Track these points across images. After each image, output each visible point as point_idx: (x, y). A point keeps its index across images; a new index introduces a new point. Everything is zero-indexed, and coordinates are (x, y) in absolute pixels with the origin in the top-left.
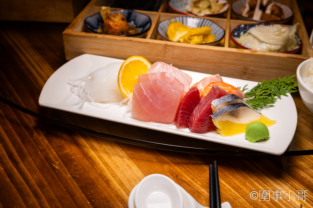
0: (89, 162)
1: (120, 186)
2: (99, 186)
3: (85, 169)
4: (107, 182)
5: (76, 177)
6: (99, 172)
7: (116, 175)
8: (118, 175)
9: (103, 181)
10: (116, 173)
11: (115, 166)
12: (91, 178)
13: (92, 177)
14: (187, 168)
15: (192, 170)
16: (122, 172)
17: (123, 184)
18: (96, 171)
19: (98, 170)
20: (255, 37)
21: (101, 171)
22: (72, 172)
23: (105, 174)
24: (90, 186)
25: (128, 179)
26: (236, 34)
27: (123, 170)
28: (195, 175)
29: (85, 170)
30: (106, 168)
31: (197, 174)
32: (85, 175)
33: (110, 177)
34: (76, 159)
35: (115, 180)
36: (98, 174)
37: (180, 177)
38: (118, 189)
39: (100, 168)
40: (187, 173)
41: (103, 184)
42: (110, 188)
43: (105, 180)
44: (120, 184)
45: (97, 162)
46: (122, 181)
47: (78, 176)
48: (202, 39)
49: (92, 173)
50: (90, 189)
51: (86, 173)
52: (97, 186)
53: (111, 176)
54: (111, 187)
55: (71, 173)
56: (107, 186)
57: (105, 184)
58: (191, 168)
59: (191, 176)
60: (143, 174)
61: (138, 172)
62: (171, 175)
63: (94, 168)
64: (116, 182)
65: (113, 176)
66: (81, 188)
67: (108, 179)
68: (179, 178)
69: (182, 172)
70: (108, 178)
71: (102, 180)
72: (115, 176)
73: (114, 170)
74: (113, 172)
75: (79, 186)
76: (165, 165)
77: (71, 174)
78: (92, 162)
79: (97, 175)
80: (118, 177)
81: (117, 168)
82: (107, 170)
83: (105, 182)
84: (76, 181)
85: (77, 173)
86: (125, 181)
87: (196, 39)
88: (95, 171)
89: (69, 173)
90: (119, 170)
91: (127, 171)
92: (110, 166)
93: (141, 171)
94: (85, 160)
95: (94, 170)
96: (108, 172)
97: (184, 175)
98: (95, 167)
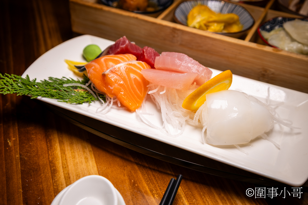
0: (47, 145)
1: (65, 179)
2: (42, 175)
3: (37, 152)
4: (54, 172)
5: (24, 159)
6: (50, 159)
7: (68, 166)
8: (70, 167)
9: (49, 170)
10: (69, 164)
11: (71, 156)
12: (38, 164)
13: (41, 163)
14: (152, 175)
15: (155, 179)
16: (76, 165)
17: (70, 178)
18: (49, 157)
19: (51, 156)
20: (288, 34)
21: (53, 158)
22: (23, 152)
23: (56, 162)
24: (34, 172)
25: (78, 174)
26: (268, 27)
27: (78, 163)
28: (157, 186)
29: (37, 154)
30: (61, 156)
31: (160, 185)
32: (35, 158)
33: (59, 167)
34: (35, 139)
35: (63, 171)
36: (49, 161)
37: (138, 185)
38: (61, 183)
39: (55, 154)
40: (148, 181)
41: (48, 173)
42: (53, 180)
43: (52, 169)
44: (66, 178)
45: (55, 147)
46: (70, 174)
47: (26, 158)
48: (222, 28)
49: (43, 158)
50: (31, 176)
51: (36, 157)
52: (40, 174)
53: (62, 166)
54: (55, 179)
55: (21, 153)
56: (51, 177)
57: (50, 174)
58: (156, 176)
59: (151, 186)
60: (97, 172)
61: (93, 168)
62: (129, 180)
63: (48, 154)
64: (63, 174)
65: (63, 167)
66: (23, 172)
67: (56, 169)
68: (136, 186)
69: (143, 179)
70: (57, 167)
71: (49, 168)
72: (65, 167)
73: (68, 160)
74: (66, 162)
75: (22, 170)
76: (128, 166)
77: (20, 155)
78: (49, 146)
79: (47, 162)
80: (68, 169)
81: (72, 158)
82: (60, 158)
83: (51, 172)
84: (21, 164)
85: (27, 155)
86: (74, 175)
87: (215, 27)
88: (47, 157)
89: (20, 153)
90: (74, 161)
91: (82, 164)
92: (66, 155)
93: (97, 168)
94: (43, 142)
95: (47, 155)
96: (60, 161)
97: (143, 183)
98: (50, 152)
